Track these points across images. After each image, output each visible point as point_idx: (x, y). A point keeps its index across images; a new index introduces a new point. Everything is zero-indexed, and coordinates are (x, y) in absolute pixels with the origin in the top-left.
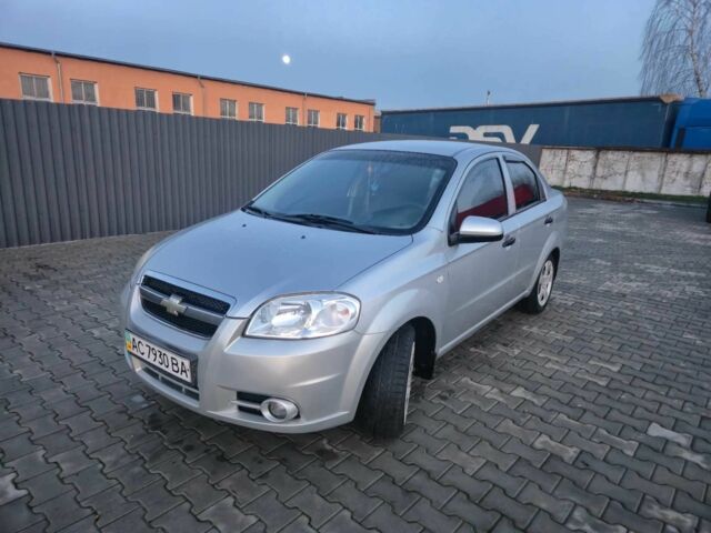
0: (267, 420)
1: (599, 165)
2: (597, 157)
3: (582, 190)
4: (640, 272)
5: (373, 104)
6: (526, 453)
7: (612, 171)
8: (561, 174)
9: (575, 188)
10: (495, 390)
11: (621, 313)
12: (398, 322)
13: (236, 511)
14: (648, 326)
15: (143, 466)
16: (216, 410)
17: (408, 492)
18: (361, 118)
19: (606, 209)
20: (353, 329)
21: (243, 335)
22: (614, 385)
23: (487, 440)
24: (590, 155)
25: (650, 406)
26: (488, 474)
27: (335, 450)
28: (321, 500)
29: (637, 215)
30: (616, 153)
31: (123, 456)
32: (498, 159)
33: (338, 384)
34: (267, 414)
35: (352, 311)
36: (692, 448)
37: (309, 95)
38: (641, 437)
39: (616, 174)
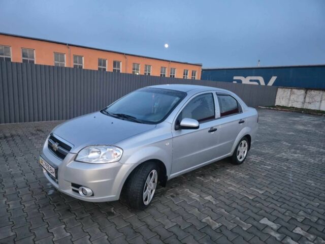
0: (80, 195)
1: (307, 97)
2: (306, 93)
3: (297, 109)
4: (303, 150)
5: (201, 66)
6: (196, 223)
7: (314, 100)
8: (287, 101)
9: (293, 108)
10: (198, 196)
11: (281, 168)
12: (142, 160)
13: (64, 230)
14: (290, 175)
15: (38, 209)
16: (65, 189)
17: (136, 232)
18: (195, 71)
19: (305, 118)
20: (118, 161)
21: (75, 160)
22: (257, 199)
23: (182, 216)
24: (303, 92)
25: (268, 210)
26: (175, 230)
27: (115, 213)
28: (99, 230)
29: (320, 122)
30: (316, 91)
31: (33, 205)
32: (212, 94)
33: (111, 183)
34: (81, 193)
35: (118, 154)
36: (278, 231)
37: (172, 62)
38: (255, 223)
39: (315, 101)
